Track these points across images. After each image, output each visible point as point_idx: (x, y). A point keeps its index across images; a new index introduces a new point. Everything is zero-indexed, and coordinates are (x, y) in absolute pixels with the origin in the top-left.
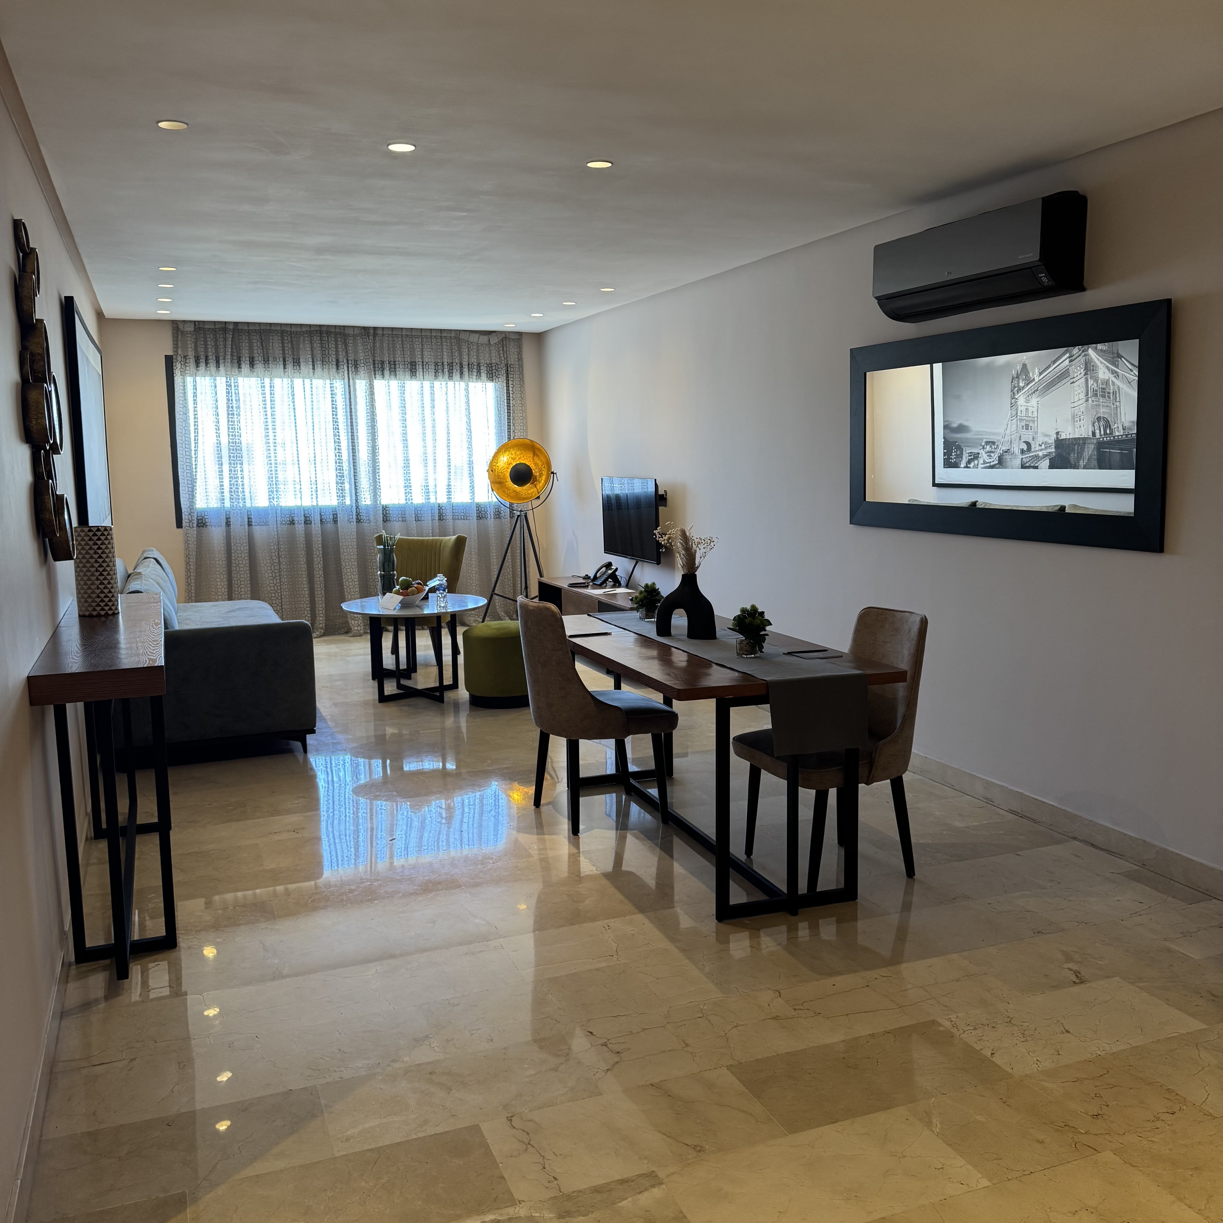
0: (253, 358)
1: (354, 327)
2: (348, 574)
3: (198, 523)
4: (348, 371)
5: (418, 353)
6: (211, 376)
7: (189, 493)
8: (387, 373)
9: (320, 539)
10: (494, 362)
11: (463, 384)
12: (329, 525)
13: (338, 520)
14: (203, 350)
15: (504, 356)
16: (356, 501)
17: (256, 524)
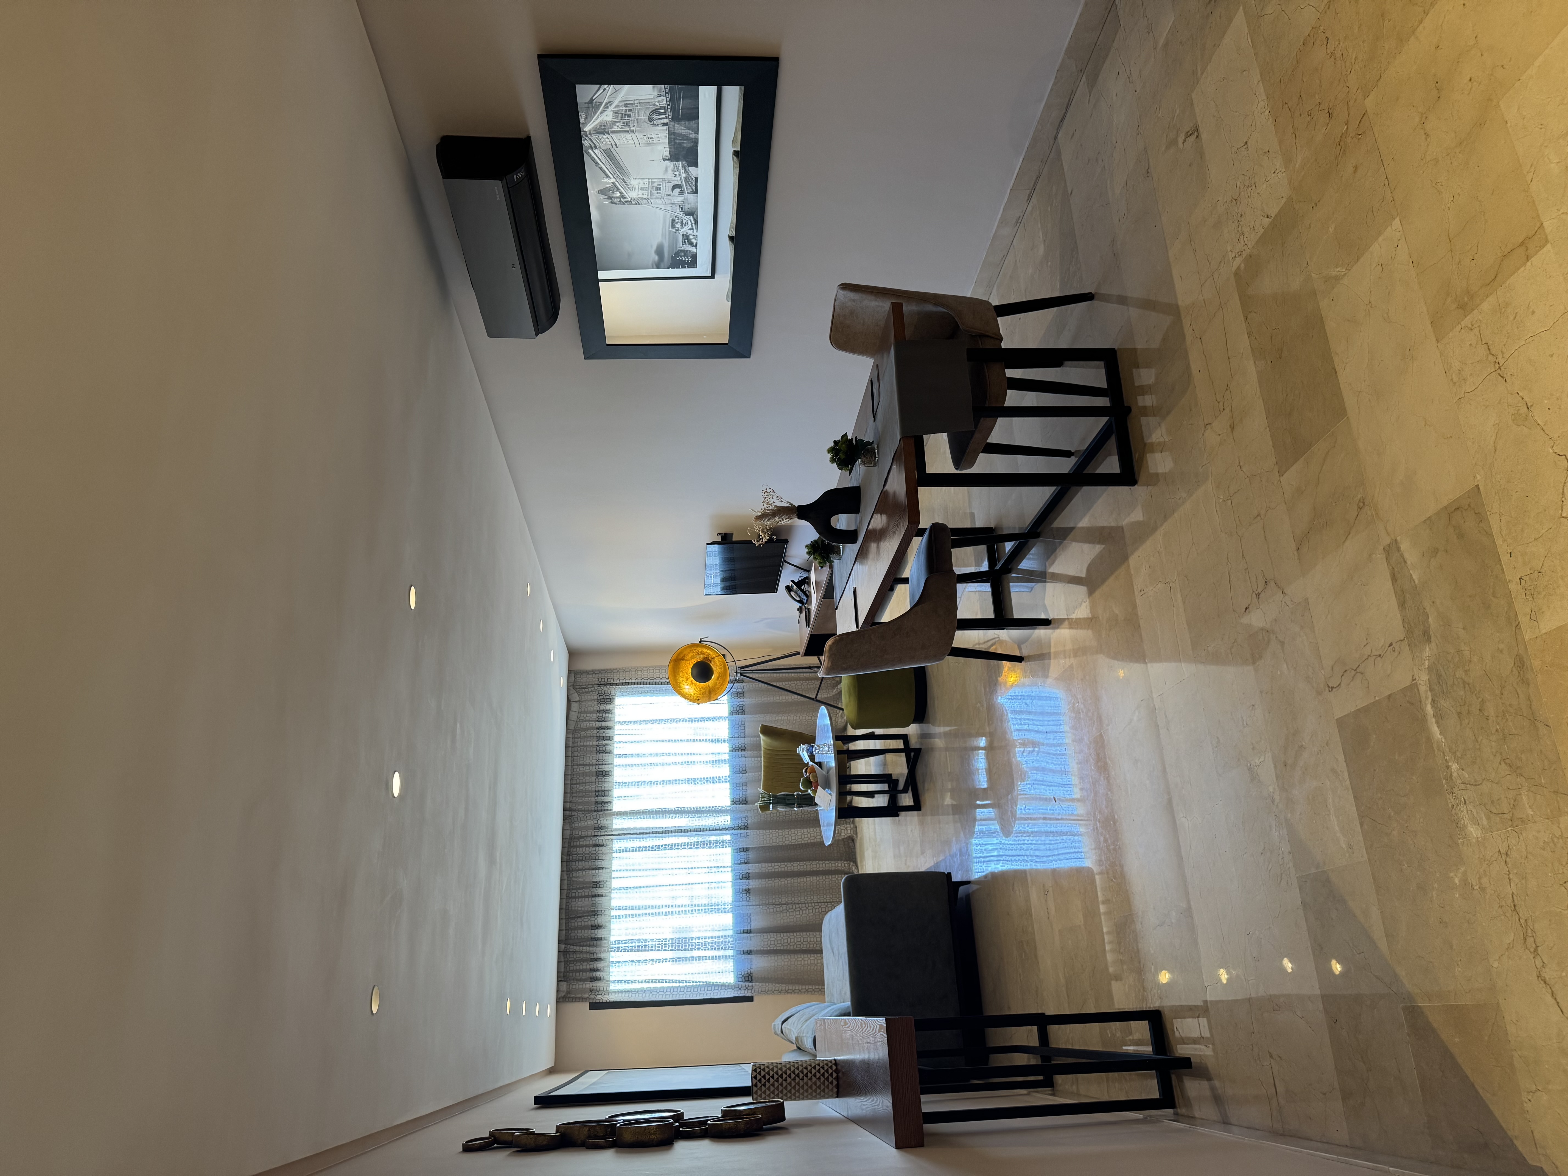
0: (592, 926)
1: (563, 830)
2: (797, 839)
3: (748, 981)
4: (604, 835)
5: (588, 769)
6: (609, 966)
7: (720, 989)
8: (606, 799)
9: (763, 865)
10: (596, 697)
11: (617, 727)
12: (750, 856)
13: (745, 847)
14: (584, 974)
15: (590, 688)
16: (727, 829)
17: (749, 926)
